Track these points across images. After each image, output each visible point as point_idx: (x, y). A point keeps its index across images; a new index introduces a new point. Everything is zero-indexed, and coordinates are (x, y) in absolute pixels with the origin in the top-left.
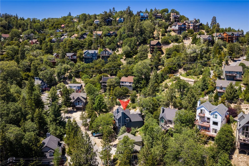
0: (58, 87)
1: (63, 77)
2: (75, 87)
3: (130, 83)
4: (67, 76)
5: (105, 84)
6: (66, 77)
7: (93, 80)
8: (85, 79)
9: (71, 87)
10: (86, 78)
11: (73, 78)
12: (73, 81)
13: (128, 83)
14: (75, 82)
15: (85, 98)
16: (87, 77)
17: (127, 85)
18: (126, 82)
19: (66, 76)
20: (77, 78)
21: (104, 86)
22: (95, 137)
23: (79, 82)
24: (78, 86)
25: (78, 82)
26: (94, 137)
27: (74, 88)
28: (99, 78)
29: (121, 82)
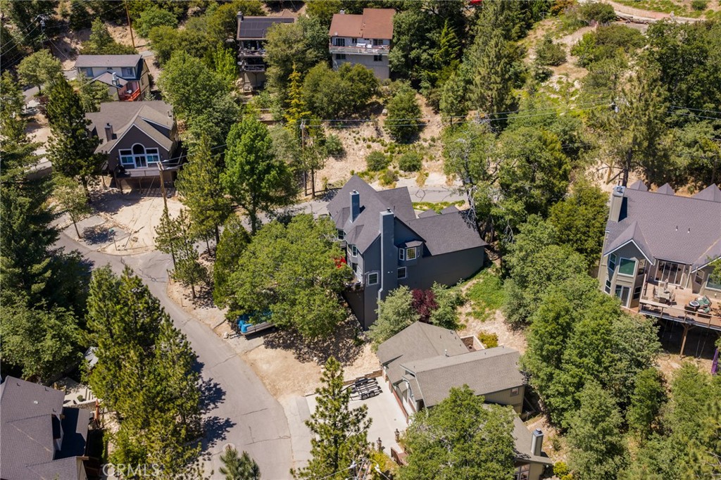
0: (27, 76)
1: (45, 22)
2: (109, 70)
3: (377, 42)
4: (65, 15)
5: (253, 52)
6: (63, 22)
7: (194, 34)
8: (155, 28)
9: (88, 71)
10: (156, 24)
11: (96, 24)
12: (97, 41)
13: (369, 46)
14: (106, 44)
15: (170, 127)
16: (165, 21)
17: (363, 52)
18: (355, 40)
19: (59, 17)
20: (115, 24)
21: (251, 61)
22: (249, 337)
23: (127, 42)
24: (123, 68)
25: (120, 45)
26: (243, 339)
27: (108, 78)
28: (224, 24)
29: (335, 41)
